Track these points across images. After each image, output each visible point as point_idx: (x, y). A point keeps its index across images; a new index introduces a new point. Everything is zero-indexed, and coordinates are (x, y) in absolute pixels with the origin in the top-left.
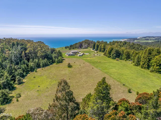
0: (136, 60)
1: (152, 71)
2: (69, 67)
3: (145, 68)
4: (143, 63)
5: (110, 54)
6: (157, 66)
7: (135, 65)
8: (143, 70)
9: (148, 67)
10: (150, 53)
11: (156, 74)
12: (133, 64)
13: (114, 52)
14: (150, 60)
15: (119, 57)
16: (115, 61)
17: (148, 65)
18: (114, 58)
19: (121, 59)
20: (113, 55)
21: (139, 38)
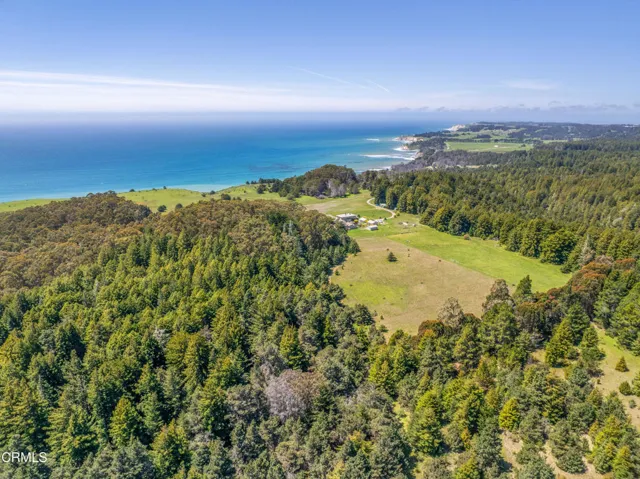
0: (510, 240)
1: (543, 261)
2: (391, 261)
3: (530, 256)
4: (527, 246)
5: (447, 225)
6: (552, 251)
7: (511, 250)
8: (526, 258)
9: (536, 254)
10: (539, 230)
11: (551, 265)
12: (504, 246)
13: (456, 221)
14: (538, 242)
15: (467, 231)
16: (460, 240)
17: (536, 250)
18: (458, 233)
19: (472, 235)
20: (454, 226)
21: (454, 129)
